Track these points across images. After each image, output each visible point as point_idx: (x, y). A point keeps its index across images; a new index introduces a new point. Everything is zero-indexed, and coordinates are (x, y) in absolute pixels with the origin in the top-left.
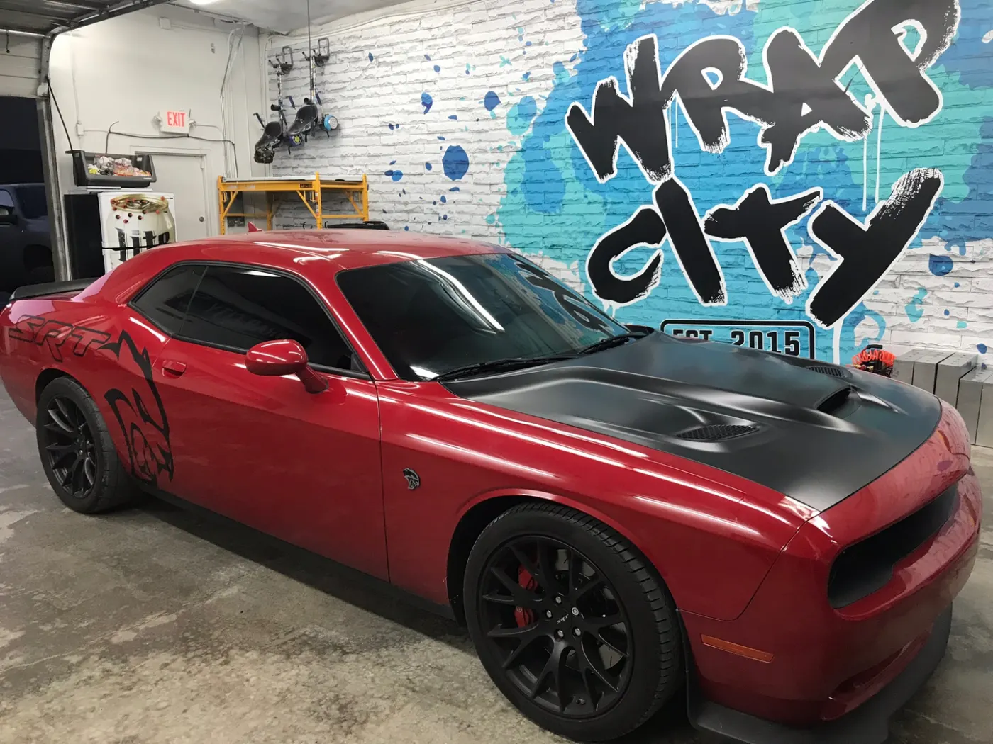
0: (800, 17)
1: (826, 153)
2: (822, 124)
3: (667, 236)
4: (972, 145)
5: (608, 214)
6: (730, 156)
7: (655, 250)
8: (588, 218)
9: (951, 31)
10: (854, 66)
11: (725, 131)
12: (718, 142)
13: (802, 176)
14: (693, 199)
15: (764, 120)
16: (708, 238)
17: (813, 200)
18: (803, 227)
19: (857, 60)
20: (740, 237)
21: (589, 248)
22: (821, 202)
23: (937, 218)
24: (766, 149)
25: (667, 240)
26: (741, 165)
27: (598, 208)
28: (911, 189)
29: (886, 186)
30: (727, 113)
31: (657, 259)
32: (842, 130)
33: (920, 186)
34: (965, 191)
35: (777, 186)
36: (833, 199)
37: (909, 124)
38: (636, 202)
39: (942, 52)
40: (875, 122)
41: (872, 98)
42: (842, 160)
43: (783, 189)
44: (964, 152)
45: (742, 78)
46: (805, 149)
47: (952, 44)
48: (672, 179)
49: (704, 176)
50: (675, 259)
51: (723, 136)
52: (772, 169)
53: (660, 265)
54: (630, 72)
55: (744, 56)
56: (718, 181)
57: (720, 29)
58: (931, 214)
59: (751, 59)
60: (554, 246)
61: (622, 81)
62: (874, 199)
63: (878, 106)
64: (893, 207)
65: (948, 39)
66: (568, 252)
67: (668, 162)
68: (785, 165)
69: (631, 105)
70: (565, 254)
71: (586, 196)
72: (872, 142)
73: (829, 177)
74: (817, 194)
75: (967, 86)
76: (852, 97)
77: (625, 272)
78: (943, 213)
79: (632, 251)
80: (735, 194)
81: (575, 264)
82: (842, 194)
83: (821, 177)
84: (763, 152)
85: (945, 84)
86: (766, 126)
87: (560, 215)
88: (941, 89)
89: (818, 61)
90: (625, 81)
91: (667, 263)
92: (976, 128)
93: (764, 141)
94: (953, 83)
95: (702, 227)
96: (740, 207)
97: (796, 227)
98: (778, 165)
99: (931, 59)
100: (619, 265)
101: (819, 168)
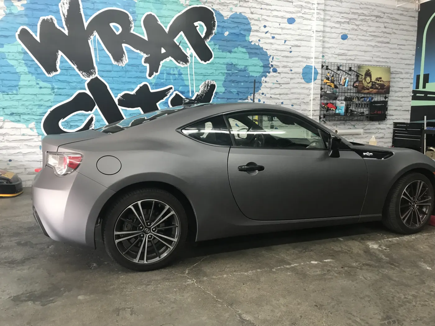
0: (156, 9)
1: (174, 70)
2: (170, 58)
3: (96, 107)
4: (224, 73)
5: (55, 95)
6: (129, 68)
7: (90, 114)
8: (41, 97)
9: (214, 29)
10: (181, 35)
11: (125, 55)
12: (122, 61)
13: (164, 80)
14: (111, 88)
15: (144, 53)
16: (120, 108)
17: (170, 91)
18: (166, 103)
19: (182, 33)
20: (137, 107)
21: (43, 115)
22: (173, 92)
23: (215, 99)
24: (146, 66)
25: (96, 109)
26: (135, 73)
27: (49, 91)
28: (206, 88)
29: (197, 86)
30: (125, 47)
31: (91, 120)
32: (179, 62)
33: (209, 87)
34: (223, 90)
35: (153, 84)
36: (178, 91)
37: (203, 62)
38: (75, 89)
39: (212, 36)
40: (191, 60)
41: (189, 50)
42: (180, 74)
43: (156, 85)
44: (221, 75)
45: (132, 31)
46: (165, 68)
47: (215, 34)
48: (97, 78)
49: (116, 77)
50: (102, 119)
51: (124, 58)
52: (150, 76)
53: (93, 122)
54: (64, 16)
55: (132, 21)
56: (124, 80)
57: (118, 5)
58: (214, 98)
59: (136, 23)
60: (13, 113)
61: (59, 20)
62: (194, 91)
63: (192, 53)
64: (200, 95)
65: (214, 32)
66: (26, 117)
67: (94, 68)
68: (156, 75)
69: (67, 35)
70: (24, 119)
71: (38, 84)
72: (191, 68)
73: (175, 81)
74: (171, 88)
75: (221, 51)
76: (182, 49)
77: (71, 127)
78: (217, 98)
79: (74, 115)
80: (133, 86)
81: (32, 125)
82: (181, 89)
83: (172, 81)
84: (145, 68)
85: (214, 49)
86: (145, 56)
87: (17, 94)
88: (212, 50)
89: (167, 30)
90: (61, 20)
91: (98, 121)
92: (225, 66)
93: (145, 62)
94: (216, 49)
95: (117, 103)
96: (136, 93)
97: (163, 103)
98: (153, 74)
99: (209, 38)
100: (66, 124)
101: (171, 77)
